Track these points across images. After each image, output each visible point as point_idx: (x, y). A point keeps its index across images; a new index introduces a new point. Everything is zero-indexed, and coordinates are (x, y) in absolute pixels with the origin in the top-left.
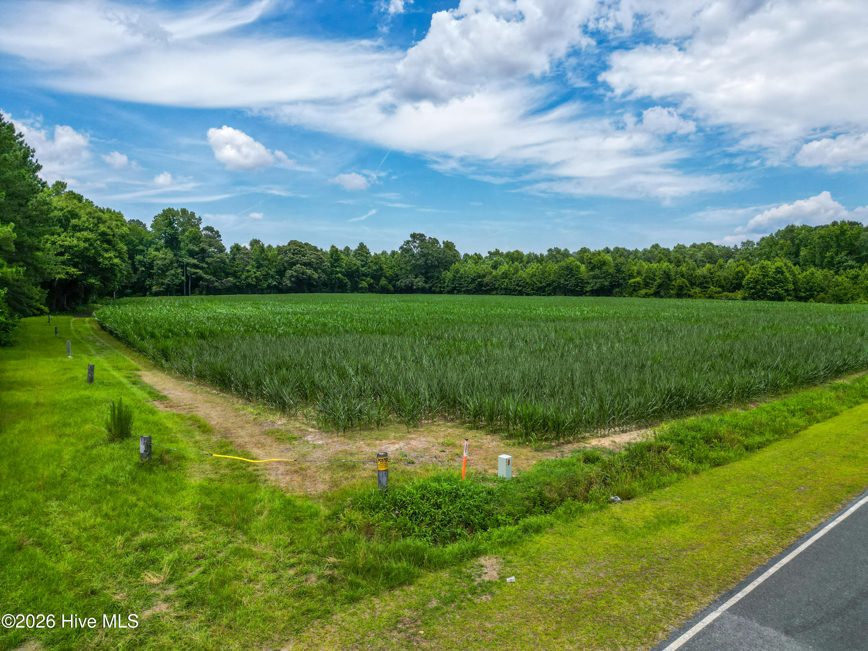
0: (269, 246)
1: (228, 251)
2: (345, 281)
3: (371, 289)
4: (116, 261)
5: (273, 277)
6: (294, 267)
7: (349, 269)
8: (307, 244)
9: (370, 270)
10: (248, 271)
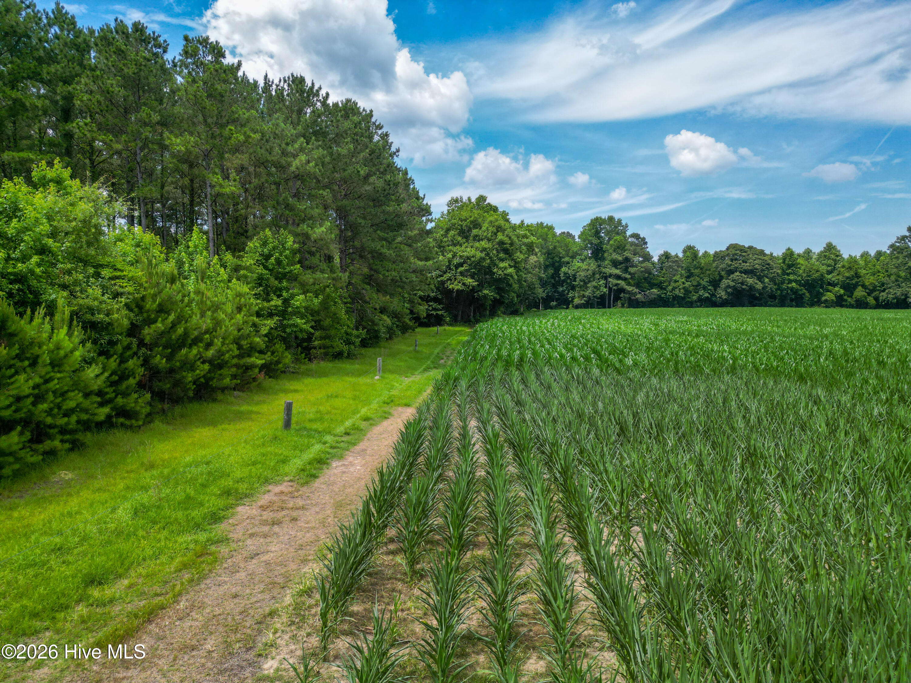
0: (706, 252)
1: (655, 259)
2: (800, 293)
3: (840, 302)
4: (511, 270)
5: (705, 288)
6: (732, 276)
7: (809, 276)
8: (751, 248)
9: (840, 277)
10: (676, 281)
